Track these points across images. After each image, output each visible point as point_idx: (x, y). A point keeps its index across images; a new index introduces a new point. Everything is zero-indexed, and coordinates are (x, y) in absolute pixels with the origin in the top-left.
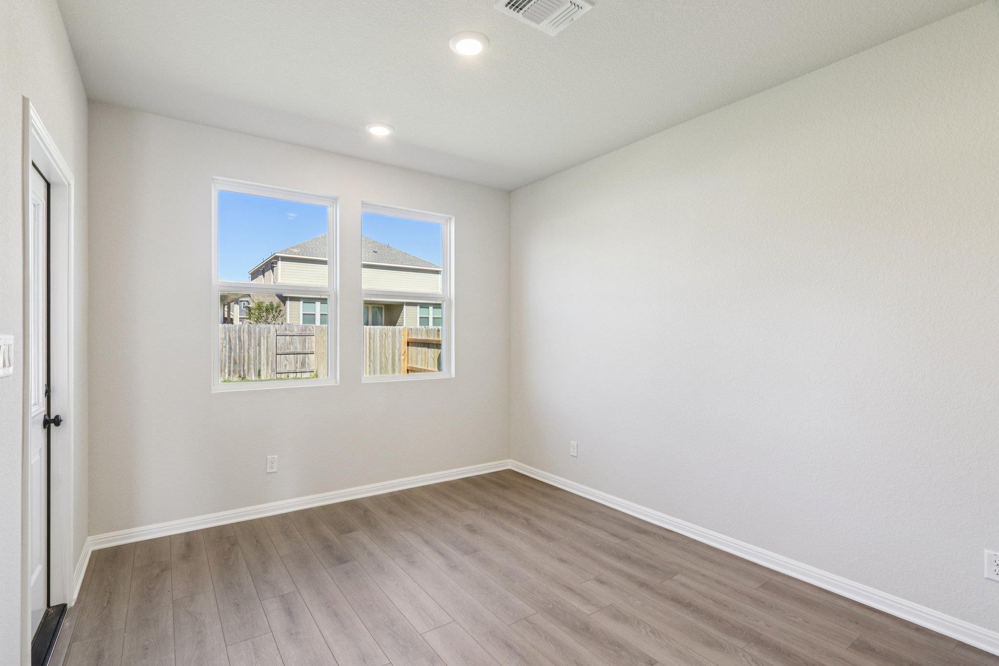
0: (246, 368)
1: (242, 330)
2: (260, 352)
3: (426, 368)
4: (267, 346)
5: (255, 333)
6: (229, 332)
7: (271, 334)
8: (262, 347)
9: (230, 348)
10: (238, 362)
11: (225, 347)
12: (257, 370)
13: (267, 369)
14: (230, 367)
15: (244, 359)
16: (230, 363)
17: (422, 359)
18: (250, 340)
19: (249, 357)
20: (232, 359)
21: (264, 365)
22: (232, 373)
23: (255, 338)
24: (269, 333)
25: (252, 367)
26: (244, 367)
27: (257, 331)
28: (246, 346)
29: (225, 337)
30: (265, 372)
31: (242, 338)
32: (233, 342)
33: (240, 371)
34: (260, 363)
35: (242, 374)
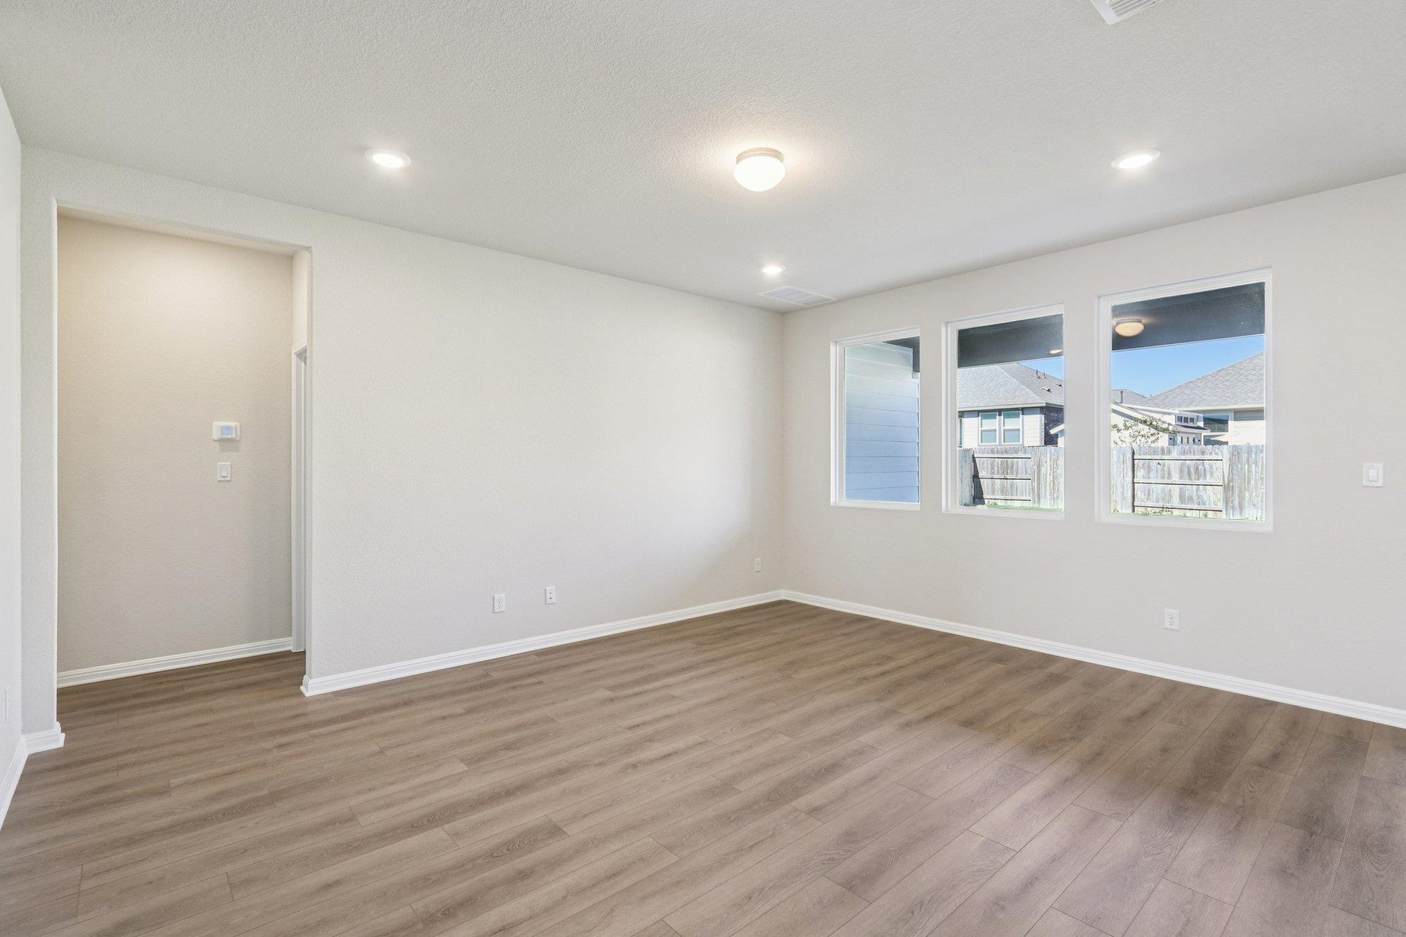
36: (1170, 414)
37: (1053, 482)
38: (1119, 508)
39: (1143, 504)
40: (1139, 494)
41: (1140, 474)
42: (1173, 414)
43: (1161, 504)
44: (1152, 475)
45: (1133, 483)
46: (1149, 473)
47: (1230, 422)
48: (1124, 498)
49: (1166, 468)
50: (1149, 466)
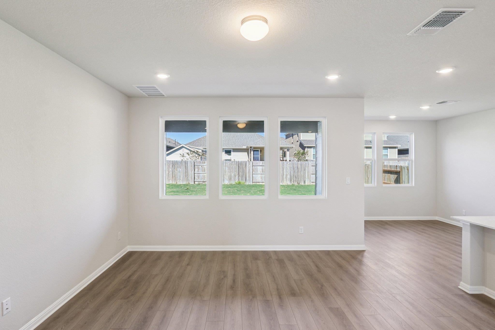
0: (300, 179)
1: (298, 164)
2: (305, 173)
3: (390, 183)
4: (308, 170)
5: (303, 165)
6: (294, 164)
7: (310, 165)
8: (306, 171)
9: (294, 171)
10: (297, 177)
11: (292, 171)
12: (304, 180)
13: (308, 181)
14: (294, 179)
15: (299, 176)
16: (294, 177)
17: (387, 178)
18: (301, 168)
19: (301, 175)
20: (295, 176)
21: (307, 179)
22: (295, 181)
23: (303, 167)
24: (309, 165)
25: (302, 179)
26: (299, 179)
27: (304, 164)
28: (300, 170)
29: (292, 167)
30: (307, 182)
31: (298, 167)
32: (295, 169)
33: (298, 181)
34: (305, 178)
35: (298, 182)
36: (200, 149)
37: (168, 173)
38: (190, 182)
39: (198, 181)
40: (196, 177)
41: (196, 170)
42: (201, 149)
43: (202, 180)
44: (200, 170)
45: (194, 173)
46: (199, 170)
47: (232, 153)
48: (192, 179)
49: (204, 168)
50: (199, 167)
